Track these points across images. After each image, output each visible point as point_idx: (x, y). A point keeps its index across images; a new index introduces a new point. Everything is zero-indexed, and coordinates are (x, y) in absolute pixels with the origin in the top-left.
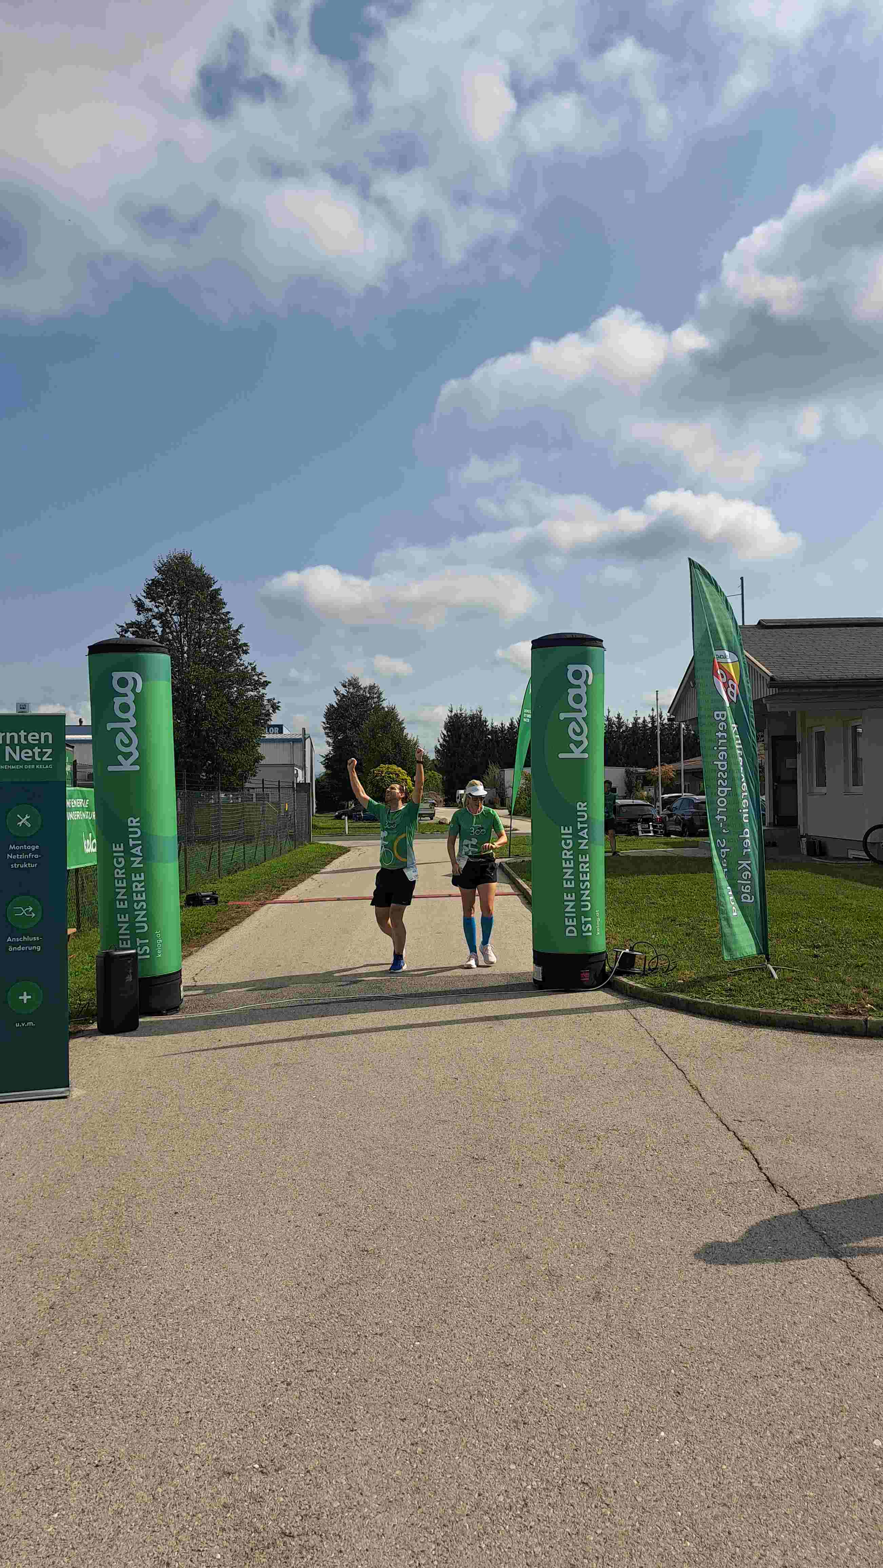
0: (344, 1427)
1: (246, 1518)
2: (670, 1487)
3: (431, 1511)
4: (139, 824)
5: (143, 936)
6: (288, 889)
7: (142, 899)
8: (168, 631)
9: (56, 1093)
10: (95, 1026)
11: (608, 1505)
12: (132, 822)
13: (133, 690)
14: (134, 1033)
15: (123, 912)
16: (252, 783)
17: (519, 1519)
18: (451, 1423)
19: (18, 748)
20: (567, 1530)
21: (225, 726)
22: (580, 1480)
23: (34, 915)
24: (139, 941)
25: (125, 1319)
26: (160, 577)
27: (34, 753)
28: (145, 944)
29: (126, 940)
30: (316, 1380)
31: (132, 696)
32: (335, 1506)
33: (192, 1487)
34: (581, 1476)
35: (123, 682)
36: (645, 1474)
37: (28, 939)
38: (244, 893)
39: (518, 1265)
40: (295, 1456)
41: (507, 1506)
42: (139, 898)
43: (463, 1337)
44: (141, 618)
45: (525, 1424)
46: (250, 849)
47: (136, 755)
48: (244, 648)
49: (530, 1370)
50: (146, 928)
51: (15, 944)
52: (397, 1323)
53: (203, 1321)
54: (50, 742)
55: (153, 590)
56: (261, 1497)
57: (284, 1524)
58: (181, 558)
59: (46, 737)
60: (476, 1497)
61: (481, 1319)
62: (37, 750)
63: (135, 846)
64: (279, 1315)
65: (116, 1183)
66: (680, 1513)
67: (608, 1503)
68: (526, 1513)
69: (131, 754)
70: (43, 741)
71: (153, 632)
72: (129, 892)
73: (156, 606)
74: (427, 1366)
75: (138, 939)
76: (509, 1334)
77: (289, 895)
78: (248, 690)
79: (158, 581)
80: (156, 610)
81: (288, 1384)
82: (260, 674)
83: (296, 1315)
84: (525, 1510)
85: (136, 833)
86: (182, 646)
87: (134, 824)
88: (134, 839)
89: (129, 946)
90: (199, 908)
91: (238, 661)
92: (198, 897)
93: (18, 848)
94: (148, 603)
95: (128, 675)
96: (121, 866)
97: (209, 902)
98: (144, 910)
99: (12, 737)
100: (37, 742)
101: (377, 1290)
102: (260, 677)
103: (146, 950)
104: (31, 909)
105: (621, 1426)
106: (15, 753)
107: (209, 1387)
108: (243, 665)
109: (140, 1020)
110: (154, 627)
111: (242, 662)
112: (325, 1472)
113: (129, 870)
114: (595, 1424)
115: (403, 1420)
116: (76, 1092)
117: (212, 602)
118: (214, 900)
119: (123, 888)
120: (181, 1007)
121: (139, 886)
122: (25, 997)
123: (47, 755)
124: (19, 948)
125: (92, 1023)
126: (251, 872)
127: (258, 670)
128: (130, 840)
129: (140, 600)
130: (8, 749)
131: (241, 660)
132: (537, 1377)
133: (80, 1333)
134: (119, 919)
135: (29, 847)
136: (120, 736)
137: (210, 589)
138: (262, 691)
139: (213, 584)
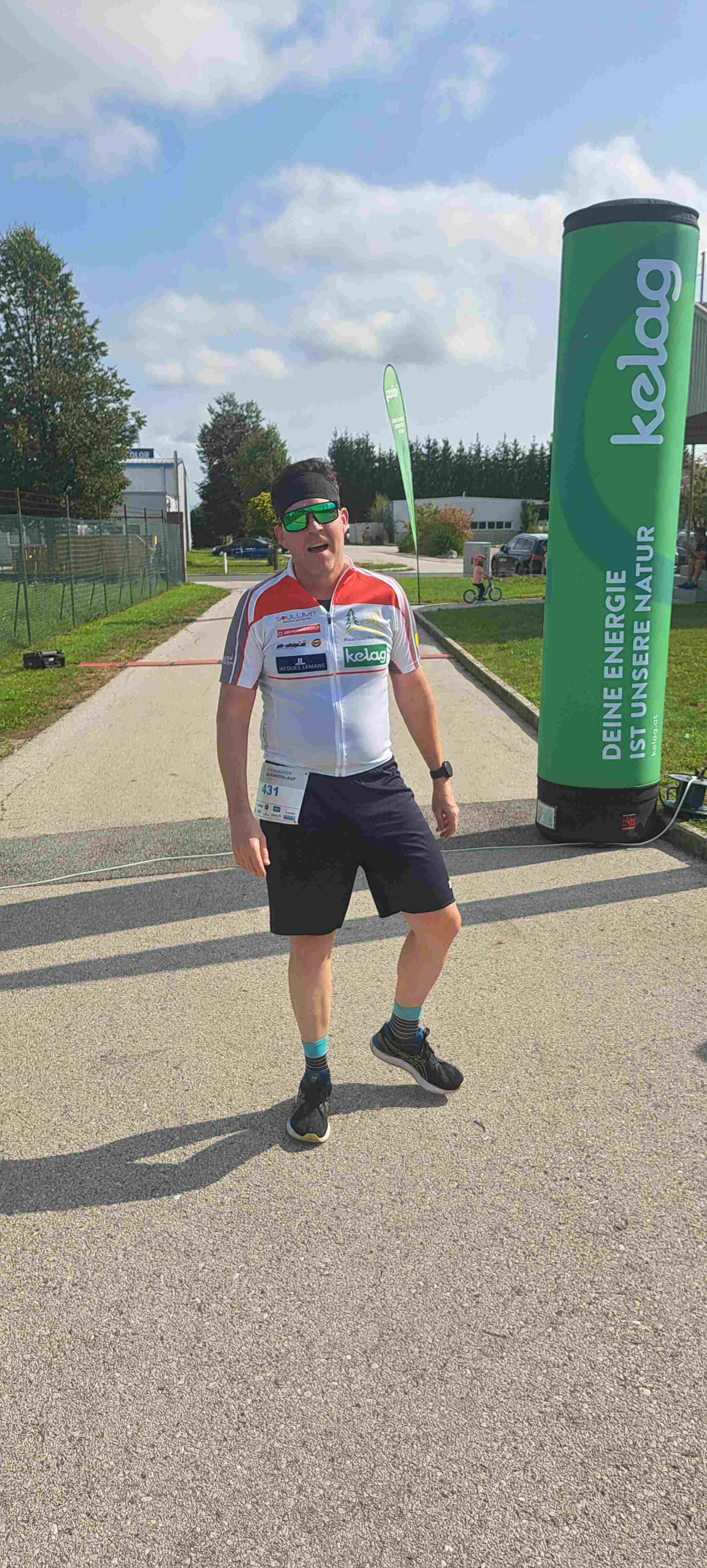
6: (155, 645)
8: (12, 326)
16: (118, 511)
21: (85, 444)
38: (102, 651)
46: (113, 591)
48: (103, 349)
78: (108, 402)
82: (123, 381)
90: (39, 670)
91: (96, 365)
92: (38, 655)
97: (53, 663)
102: (123, 384)
108: (101, 370)
111: (100, 367)
117: (61, 289)
118: (60, 661)
126: (114, 620)
127: (120, 377)
131: (99, 363)
137: (60, 274)
138: (125, 403)
139: (63, 266)
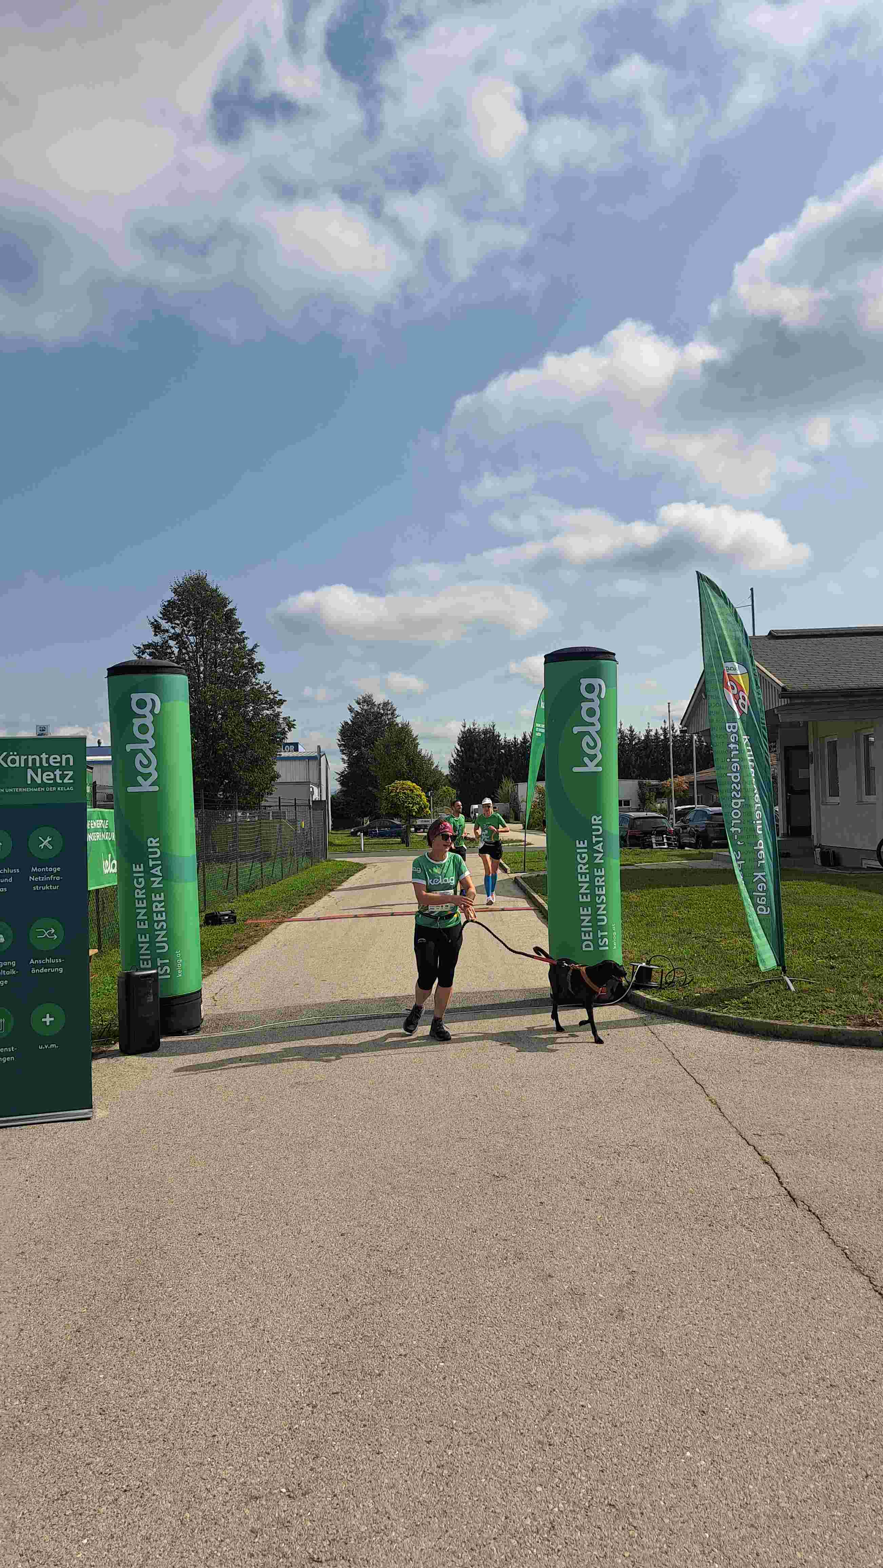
0: (370, 1450)
1: (274, 1543)
2: (697, 1508)
3: (458, 1534)
4: (158, 845)
5: (162, 956)
6: (305, 907)
7: (161, 919)
8: (184, 651)
9: (78, 1114)
10: (117, 1047)
11: (635, 1527)
12: (153, 842)
13: (152, 711)
14: (156, 1053)
15: (143, 932)
16: (269, 801)
17: (547, 1542)
18: (477, 1445)
19: (39, 770)
20: (595, 1553)
21: (242, 745)
22: (606, 1502)
23: (56, 937)
24: (159, 962)
25: (150, 1342)
26: (176, 598)
27: (55, 775)
28: (165, 964)
29: (147, 960)
30: (341, 1402)
31: (150, 718)
32: (363, 1530)
33: (220, 1512)
34: (607, 1498)
35: (141, 704)
36: (672, 1495)
37: (51, 961)
38: (262, 912)
39: (541, 1284)
40: (322, 1479)
41: (534, 1529)
42: (160, 918)
43: (487, 1358)
44: (158, 639)
45: (550, 1445)
46: (268, 868)
47: (155, 776)
48: (260, 667)
49: (554, 1390)
50: (167, 948)
51: (37, 966)
52: (421, 1344)
53: (228, 1344)
54: (71, 764)
55: (169, 611)
56: (289, 1522)
57: (312, 1549)
58: (197, 579)
59: (68, 760)
60: (503, 1520)
61: (505, 1339)
62: (58, 772)
63: (154, 866)
64: (303, 1336)
65: (140, 1205)
66: (707, 1535)
67: (635, 1525)
68: (554, 1536)
69: (150, 774)
70: (64, 764)
71: (170, 653)
72: (149, 912)
73: (172, 627)
74: (452, 1388)
75: (158, 959)
76: (533, 1354)
77: (309, 912)
78: (264, 709)
79: (174, 602)
80: (172, 631)
81: (314, 1407)
82: (276, 693)
83: (321, 1336)
84: (552, 1532)
85: (156, 853)
86: (198, 666)
87: (154, 844)
88: (153, 859)
89: (149, 966)
90: (217, 927)
91: (254, 680)
92: (216, 916)
93: (40, 870)
94: (165, 625)
95: (147, 697)
96: (142, 886)
97: (228, 920)
98: (165, 930)
99: (34, 760)
100: (58, 765)
101: (400, 1311)
102: (276, 695)
103: (166, 970)
104: (53, 931)
105: (646, 1446)
106: (37, 775)
107: (235, 1410)
108: (258, 684)
109: (162, 1040)
110: (171, 647)
111: (257, 681)
112: (351, 1496)
113: (149, 890)
114: (621, 1444)
115: (429, 1442)
116: (99, 1112)
117: (227, 621)
118: (233, 919)
119: (144, 908)
120: (202, 1026)
121: (159, 906)
122: (48, 1020)
123: (69, 777)
124: (42, 970)
125: (114, 1044)
126: (270, 890)
127: (274, 689)
128: (150, 860)
129: (156, 621)
130: (30, 772)
131: (256, 679)
132: (562, 1397)
133: (106, 1356)
134: (140, 940)
135: (51, 869)
136: (140, 757)
137: (225, 610)
138: (277, 710)
139: (229, 604)
